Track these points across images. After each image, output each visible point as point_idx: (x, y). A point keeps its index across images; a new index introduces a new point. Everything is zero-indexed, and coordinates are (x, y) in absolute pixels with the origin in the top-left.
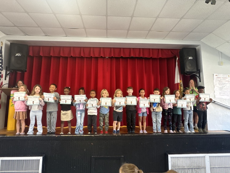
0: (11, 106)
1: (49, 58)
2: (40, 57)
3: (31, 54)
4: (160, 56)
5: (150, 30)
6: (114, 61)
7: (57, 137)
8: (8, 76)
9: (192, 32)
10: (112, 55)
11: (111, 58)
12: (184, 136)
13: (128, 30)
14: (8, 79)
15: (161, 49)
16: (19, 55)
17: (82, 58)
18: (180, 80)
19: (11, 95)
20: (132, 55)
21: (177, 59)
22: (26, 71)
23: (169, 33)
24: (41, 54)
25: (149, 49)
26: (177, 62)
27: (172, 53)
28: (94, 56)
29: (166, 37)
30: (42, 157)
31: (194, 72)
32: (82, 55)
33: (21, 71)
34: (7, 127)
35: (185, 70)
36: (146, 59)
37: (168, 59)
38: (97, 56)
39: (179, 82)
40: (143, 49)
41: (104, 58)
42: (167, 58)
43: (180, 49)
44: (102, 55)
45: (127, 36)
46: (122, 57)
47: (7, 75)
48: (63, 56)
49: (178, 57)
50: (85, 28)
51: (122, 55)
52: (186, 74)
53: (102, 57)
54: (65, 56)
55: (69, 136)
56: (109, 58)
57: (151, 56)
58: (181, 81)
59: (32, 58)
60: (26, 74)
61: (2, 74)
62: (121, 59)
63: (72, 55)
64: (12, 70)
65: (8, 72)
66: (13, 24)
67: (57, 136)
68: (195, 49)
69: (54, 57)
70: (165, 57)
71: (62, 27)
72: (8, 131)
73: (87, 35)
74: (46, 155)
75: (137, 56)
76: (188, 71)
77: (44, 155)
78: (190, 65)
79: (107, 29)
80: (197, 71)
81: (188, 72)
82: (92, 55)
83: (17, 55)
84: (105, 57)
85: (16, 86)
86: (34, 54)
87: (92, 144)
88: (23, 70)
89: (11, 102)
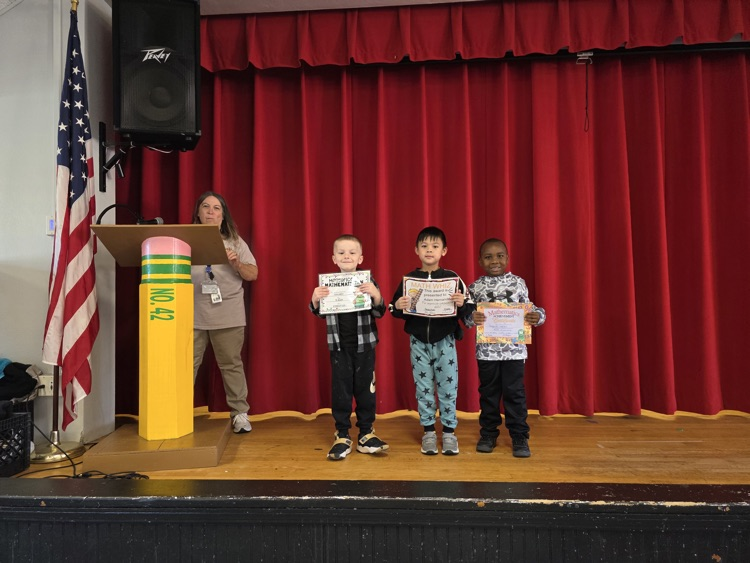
0: (152, 318)
1: (289, 78)
2: (244, 78)
3: (206, 63)
7: (481, 509)
8: (112, 171)
14: (111, 184)
16: (162, 56)
19: (144, 263)
22: (190, 146)
24: (255, 59)
28: (525, 49)
32: (459, 49)
34: (140, 418)
38: (537, 46)
47: (109, 168)
53: (562, 52)
54: (370, 61)
55: (562, 502)
61: (88, 157)
63: (409, 50)
65: (111, 154)
67: (482, 503)
83: (151, 54)
86: (220, 62)
87: (719, 559)
88: (188, 135)
89: (150, 296)
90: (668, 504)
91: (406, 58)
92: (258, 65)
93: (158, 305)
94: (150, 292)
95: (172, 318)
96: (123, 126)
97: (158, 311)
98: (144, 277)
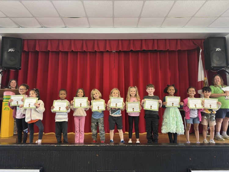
0: (4, 110)
1: (47, 53)
2: (37, 53)
3: (26, 49)
4: (179, 48)
5: (166, 17)
6: (123, 56)
8: (1, 75)
9: (220, 16)
10: (120, 49)
11: (119, 52)
12: (212, 148)
13: (140, 17)
15: (180, 39)
16: (13, 50)
17: (84, 53)
18: (205, 77)
19: (4, 97)
20: (144, 48)
21: (201, 51)
22: (20, 69)
23: (191, 19)
24: (37, 49)
25: (166, 39)
26: (200, 55)
27: (194, 43)
28: (99, 50)
29: (186, 24)
30: (39, 170)
31: (224, 67)
32: (85, 49)
33: (15, 69)
35: (211, 65)
36: (161, 52)
37: (189, 52)
38: (102, 50)
39: (203, 79)
40: (157, 39)
41: (110, 52)
42: (187, 50)
43: (204, 39)
44: (108, 49)
45: (137, 24)
46: (132, 50)
48: (63, 51)
49: (202, 49)
50: (87, 17)
51: (132, 48)
52: (213, 69)
53: (108, 51)
54: (64, 51)
55: (70, 145)
56: (116, 52)
57: (168, 48)
58: (206, 79)
59: (27, 53)
60: (21, 73)
62: (130, 53)
63: (73, 49)
64: (5, 68)
66: (5, 14)
67: (56, 146)
68: (225, 38)
69: (52, 52)
70: (185, 48)
71: (60, 16)
72: (2, 139)
73: (90, 25)
74: (43, 168)
75: (150, 49)
76: (215, 65)
77: (42, 168)
78: (218, 59)
79: (113, 17)
80: (227, 65)
81: (214, 67)
82: (96, 49)
83: (10, 50)
84: (112, 52)
85: (10, 87)
86: (29, 49)
87: (98, 155)
88: (17, 68)
89: (4, 105)
90: (89, 145)
91: (72, 50)
92: (38, 50)
93: (6, 107)
94: (4, 104)
95: (9, 110)
96: (3, 66)
97: (6, 108)
98: (3, 100)
